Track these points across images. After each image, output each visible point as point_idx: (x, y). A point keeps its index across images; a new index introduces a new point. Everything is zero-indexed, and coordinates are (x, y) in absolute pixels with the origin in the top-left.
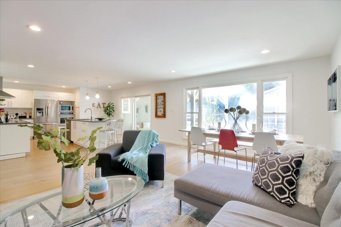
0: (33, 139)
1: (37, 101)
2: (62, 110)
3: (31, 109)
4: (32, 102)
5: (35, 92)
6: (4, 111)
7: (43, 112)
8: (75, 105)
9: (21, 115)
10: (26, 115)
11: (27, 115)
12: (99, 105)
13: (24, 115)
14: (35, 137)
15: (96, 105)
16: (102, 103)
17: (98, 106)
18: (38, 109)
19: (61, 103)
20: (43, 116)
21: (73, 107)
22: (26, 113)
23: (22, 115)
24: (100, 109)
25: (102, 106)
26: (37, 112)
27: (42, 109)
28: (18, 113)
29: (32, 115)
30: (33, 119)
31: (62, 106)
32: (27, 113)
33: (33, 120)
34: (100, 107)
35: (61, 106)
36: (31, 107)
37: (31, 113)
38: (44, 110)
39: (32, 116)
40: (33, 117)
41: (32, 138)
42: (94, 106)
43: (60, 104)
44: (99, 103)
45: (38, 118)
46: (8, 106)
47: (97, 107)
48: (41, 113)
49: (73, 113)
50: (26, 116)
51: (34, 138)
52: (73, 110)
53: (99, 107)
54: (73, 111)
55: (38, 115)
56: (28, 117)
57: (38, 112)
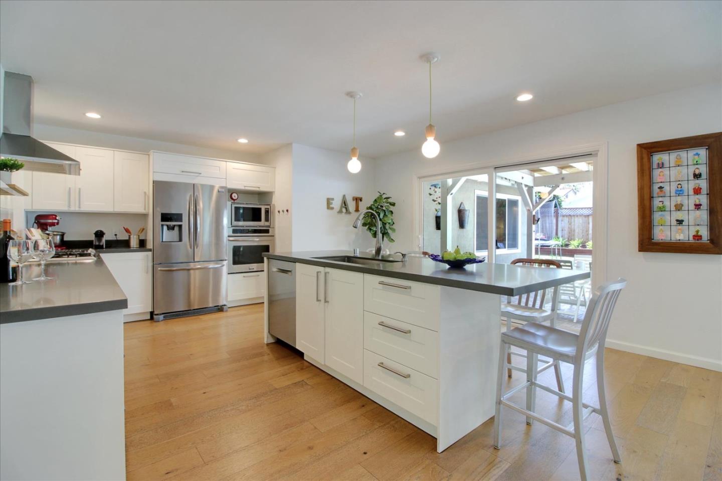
0: (152, 318)
1: (161, 189)
2: (236, 220)
3: (144, 216)
4: (145, 193)
5: (155, 156)
6: (58, 223)
7: (180, 226)
8: (273, 203)
9: (114, 238)
10: (130, 237)
11: (132, 236)
12: (344, 205)
13: (123, 236)
14: (155, 313)
15: (337, 204)
16: (352, 199)
17: (342, 207)
18: (166, 217)
19: (234, 198)
20: (180, 240)
21: (267, 212)
22: (127, 231)
23: (116, 235)
24: (348, 216)
25: (352, 206)
26: (162, 225)
27: (179, 217)
28: (104, 231)
29: (146, 236)
30: (150, 250)
31: (236, 208)
32: (131, 232)
33: (150, 253)
34: (348, 212)
35: (234, 206)
36: (145, 209)
37: (143, 229)
38: (185, 218)
39: (148, 238)
40: (150, 245)
41: (149, 317)
42: (331, 206)
43: (232, 199)
44: (344, 196)
45: (166, 246)
46: (69, 206)
47: (340, 212)
48: (176, 229)
49: (267, 231)
50: (127, 238)
51: (155, 317)
52: (267, 219)
53: (344, 210)
54: (267, 224)
55: (168, 236)
56: (134, 243)
57: (165, 228)
